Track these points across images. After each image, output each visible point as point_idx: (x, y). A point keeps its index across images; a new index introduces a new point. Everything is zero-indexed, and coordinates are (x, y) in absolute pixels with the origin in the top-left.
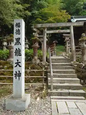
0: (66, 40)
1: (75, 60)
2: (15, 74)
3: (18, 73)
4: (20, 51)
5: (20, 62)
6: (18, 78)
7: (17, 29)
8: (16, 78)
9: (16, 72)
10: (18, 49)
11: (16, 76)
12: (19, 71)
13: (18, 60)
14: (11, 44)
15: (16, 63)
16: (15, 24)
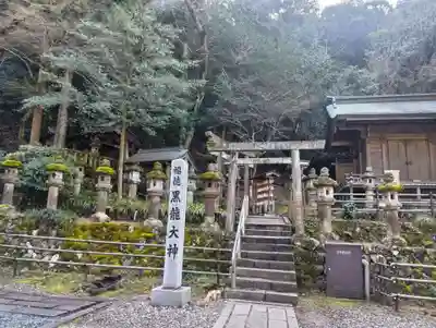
1: (302, 232)
2: (168, 250)
3: (173, 247)
4: (179, 212)
5: (177, 231)
6: (172, 255)
7: (176, 176)
8: (169, 256)
9: (170, 246)
10: (175, 209)
11: (169, 253)
12: (175, 245)
13: (174, 227)
14: (155, 185)
15: (171, 232)
16: (173, 168)
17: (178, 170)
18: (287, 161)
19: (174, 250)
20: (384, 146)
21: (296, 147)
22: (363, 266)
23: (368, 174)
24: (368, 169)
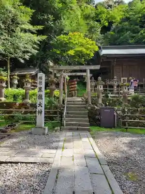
1: (90, 103)
4: (42, 96)
5: (42, 104)
7: (40, 80)
8: (39, 114)
12: (41, 110)
13: (40, 102)
14: (26, 85)
16: (38, 77)
17: (41, 78)
18: (84, 74)
19: (40, 112)
20: (121, 67)
21: (88, 68)
22: (114, 116)
23: (115, 80)
24: (115, 77)
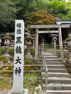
0: (53, 39)
2: (15, 71)
3: (18, 69)
4: (21, 49)
5: (20, 59)
6: (18, 74)
7: (18, 29)
8: (16, 74)
9: (17, 68)
10: (19, 47)
11: (16, 72)
12: (19, 68)
13: (18, 57)
14: (7, 41)
15: (16, 60)
16: (16, 24)
19: (19, 71)
